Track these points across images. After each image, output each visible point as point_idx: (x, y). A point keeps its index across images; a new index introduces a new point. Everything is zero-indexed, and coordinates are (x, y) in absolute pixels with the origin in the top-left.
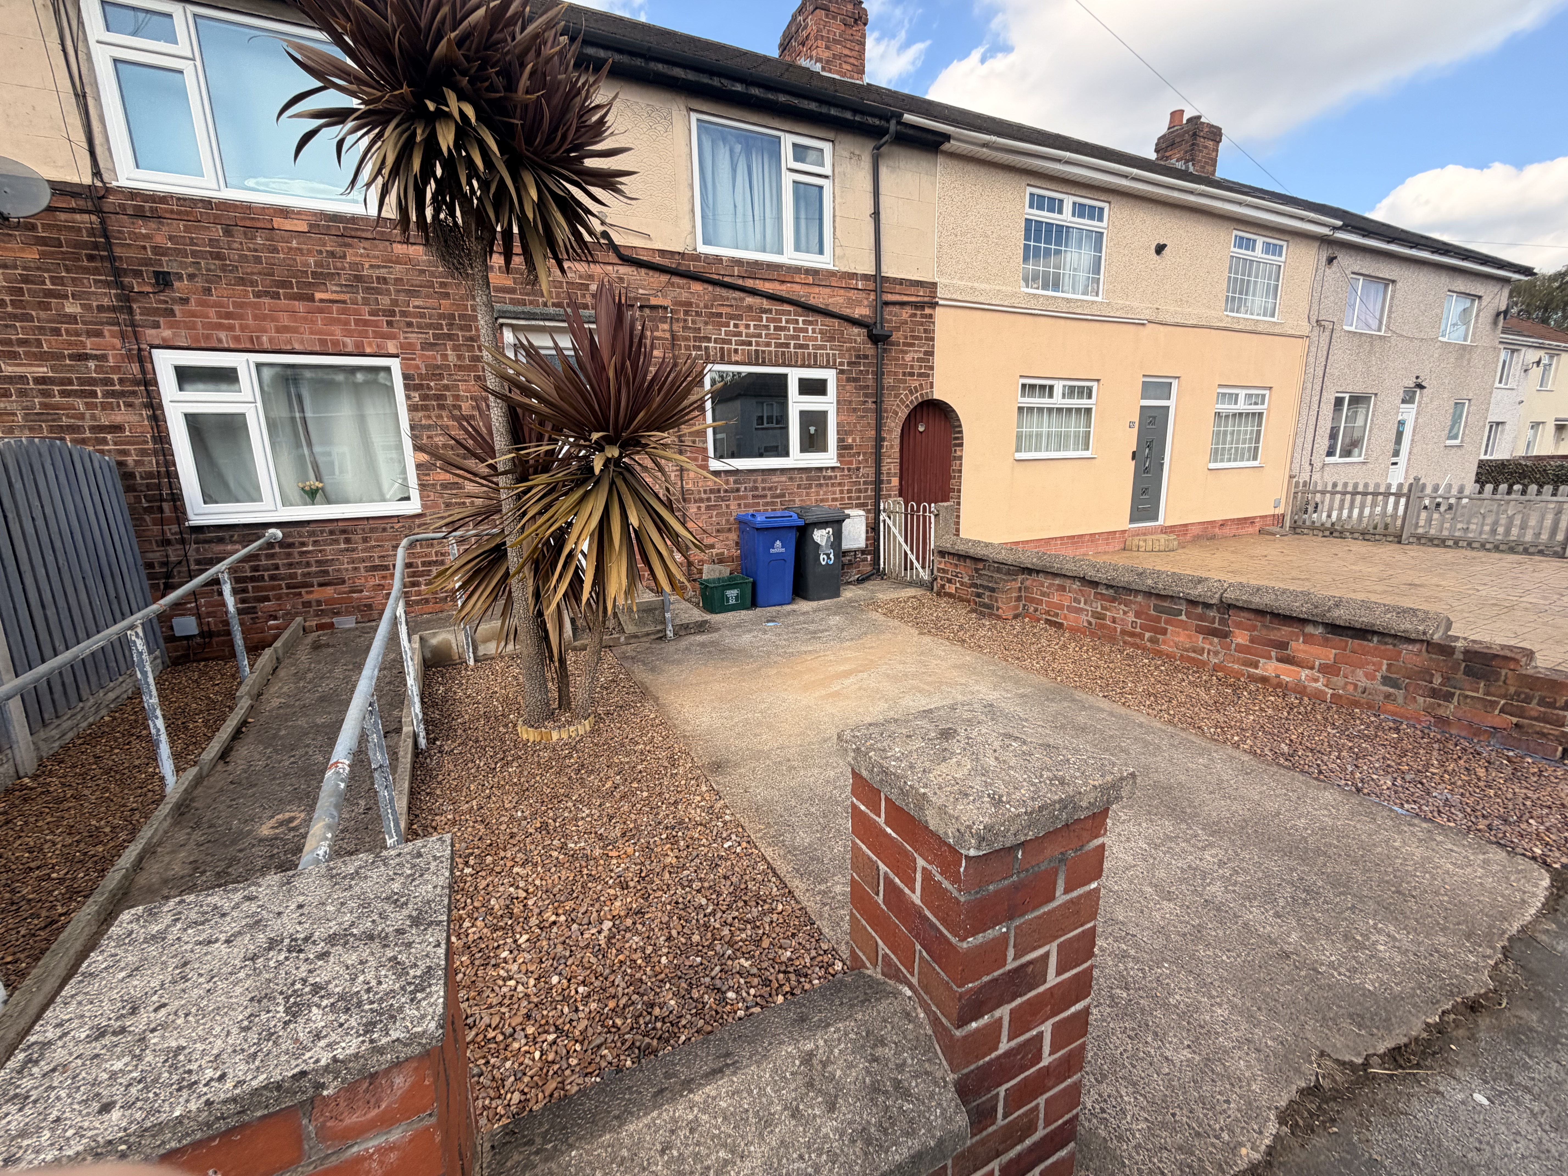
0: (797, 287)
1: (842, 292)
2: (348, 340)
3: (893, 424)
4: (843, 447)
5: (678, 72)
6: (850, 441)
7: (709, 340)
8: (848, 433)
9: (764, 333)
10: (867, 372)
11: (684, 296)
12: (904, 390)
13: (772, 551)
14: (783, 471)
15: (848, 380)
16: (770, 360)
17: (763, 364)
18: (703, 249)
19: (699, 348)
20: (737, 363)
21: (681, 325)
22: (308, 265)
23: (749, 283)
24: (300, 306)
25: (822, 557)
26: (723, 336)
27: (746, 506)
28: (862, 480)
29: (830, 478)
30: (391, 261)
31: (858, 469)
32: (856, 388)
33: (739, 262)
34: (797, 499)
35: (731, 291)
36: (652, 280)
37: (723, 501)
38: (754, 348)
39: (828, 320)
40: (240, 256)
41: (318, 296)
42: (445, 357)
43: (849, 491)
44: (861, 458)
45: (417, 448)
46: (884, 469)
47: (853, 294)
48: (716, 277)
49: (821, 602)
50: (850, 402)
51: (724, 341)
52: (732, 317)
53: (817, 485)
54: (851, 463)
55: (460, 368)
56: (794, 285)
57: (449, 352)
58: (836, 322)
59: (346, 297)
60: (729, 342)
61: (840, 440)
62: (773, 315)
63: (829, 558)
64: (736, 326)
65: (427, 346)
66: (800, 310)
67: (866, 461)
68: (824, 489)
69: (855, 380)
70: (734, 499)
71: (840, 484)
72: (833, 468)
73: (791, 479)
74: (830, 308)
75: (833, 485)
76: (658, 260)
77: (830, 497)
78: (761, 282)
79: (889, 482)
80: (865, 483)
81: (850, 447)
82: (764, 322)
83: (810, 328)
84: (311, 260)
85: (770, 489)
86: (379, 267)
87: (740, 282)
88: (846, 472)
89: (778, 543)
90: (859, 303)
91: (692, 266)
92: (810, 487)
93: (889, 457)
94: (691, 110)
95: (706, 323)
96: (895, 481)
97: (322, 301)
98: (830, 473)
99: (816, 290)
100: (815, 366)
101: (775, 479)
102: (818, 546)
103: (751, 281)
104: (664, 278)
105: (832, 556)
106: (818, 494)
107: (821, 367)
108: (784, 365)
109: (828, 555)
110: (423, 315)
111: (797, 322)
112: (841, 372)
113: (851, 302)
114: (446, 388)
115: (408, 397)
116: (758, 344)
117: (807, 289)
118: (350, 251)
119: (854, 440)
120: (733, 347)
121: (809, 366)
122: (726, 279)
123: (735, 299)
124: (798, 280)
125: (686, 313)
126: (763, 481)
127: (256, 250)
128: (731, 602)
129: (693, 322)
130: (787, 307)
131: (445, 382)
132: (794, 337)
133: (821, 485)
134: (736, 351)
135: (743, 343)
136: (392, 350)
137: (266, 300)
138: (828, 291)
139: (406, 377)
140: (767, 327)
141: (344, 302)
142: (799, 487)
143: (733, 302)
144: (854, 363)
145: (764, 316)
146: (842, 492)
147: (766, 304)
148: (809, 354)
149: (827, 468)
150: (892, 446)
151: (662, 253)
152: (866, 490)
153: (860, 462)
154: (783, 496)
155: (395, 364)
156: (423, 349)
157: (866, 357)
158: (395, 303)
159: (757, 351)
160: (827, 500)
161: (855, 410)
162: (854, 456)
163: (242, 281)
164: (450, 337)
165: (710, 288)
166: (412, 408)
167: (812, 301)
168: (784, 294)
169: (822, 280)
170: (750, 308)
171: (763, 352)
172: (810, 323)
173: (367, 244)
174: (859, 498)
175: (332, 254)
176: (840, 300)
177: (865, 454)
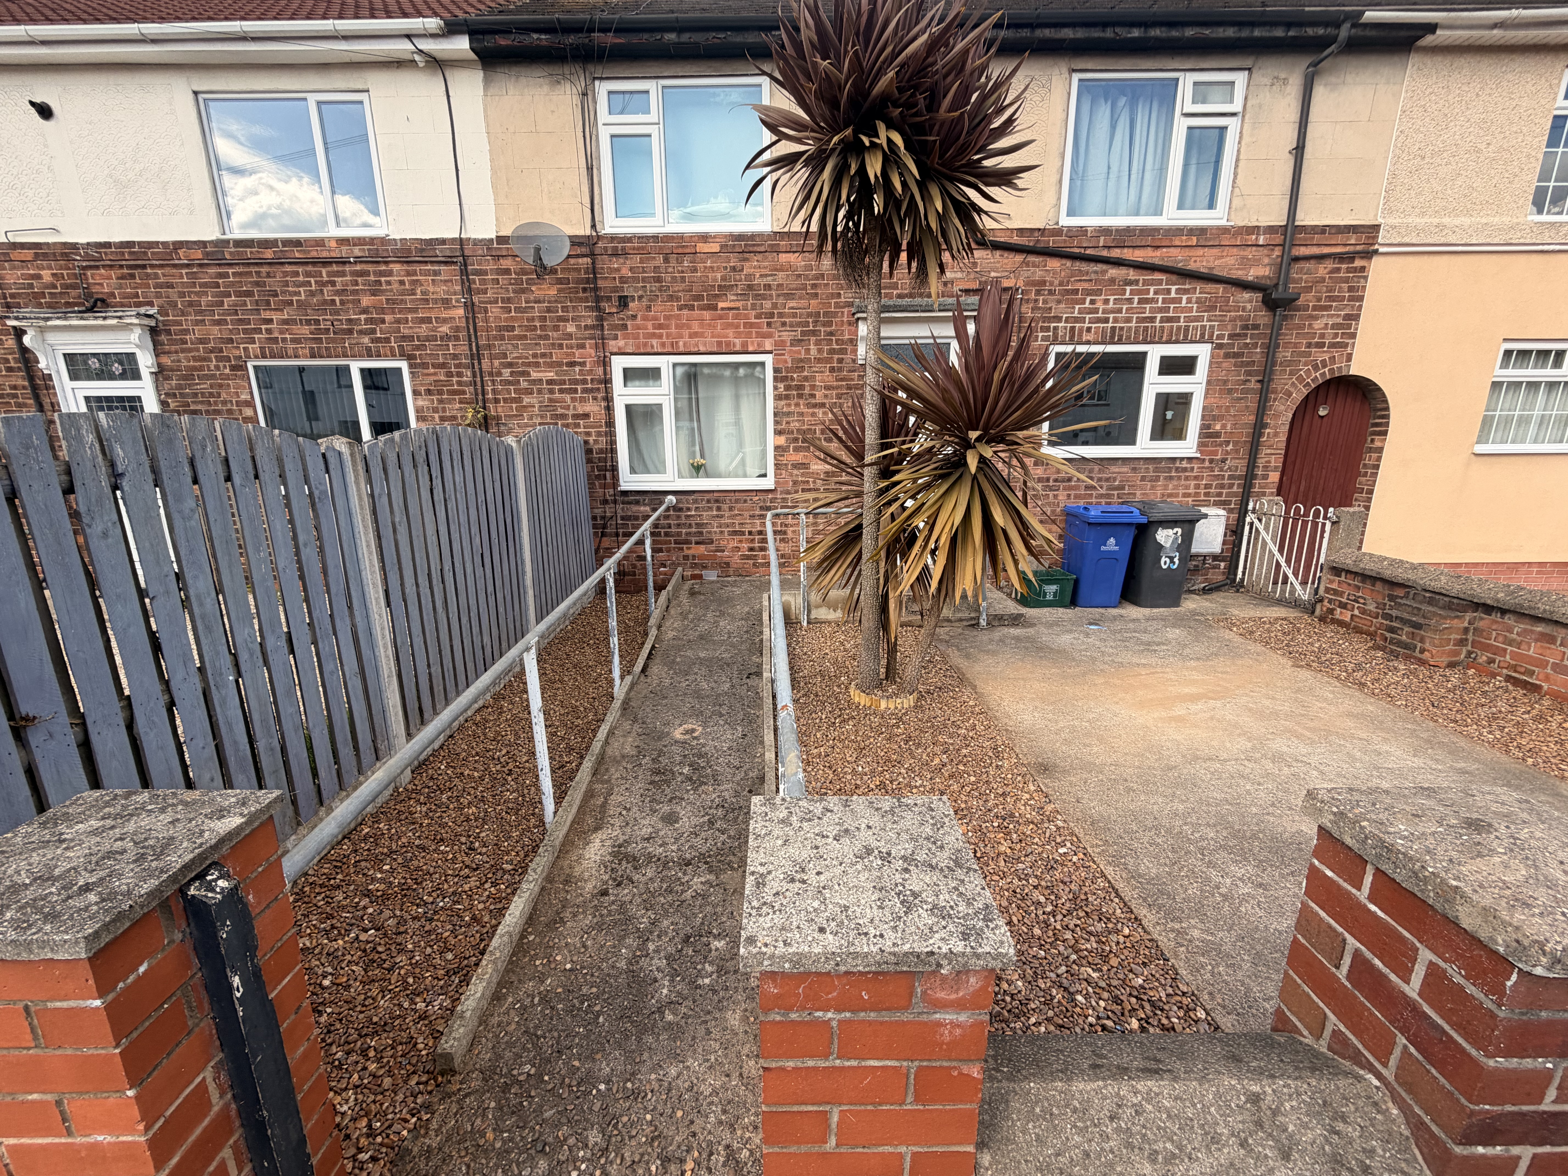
0: (1173, 251)
1: (1235, 250)
2: (737, 341)
3: (1282, 408)
4: (1207, 435)
5: (1068, 33)
6: (1218, 427)
7: (1058, 319)
8: (1215, 418)
9: (1125, 307)
10: (1255, 345)
11: (1038, 274)
12: (1306, 364)
13: (1103, 548)
14: (1125, 460)
15: (1227, 356)
16: (1128, 337)
17: (1120, 342)
18: (1066, 221)
19: (1048, 329)
20: (1088, 343)
21: (1031, 306)
22: (715, 280)
23: (1116, 253)
24: (707, 314)
25: (1163, 560)
26: (1076, 315)
27: (1077, 497)
28: (1227, 474)
29: (1185, 470)
30: (776, 270)
31: (1224, 461)
32: (1235, 366)
33: (1105, 231)
34: (1138, 493)
35: (1092, 265)
36: (1006, 261)
37: (1051, 490)
38: (1110, 325)
39: (1210, 287)
40: (672, 278)
41: (721, 305)
42: (808, 351)
43: (1207, 486)
44: (1230, 447)
45: (778, 433)
46: (1261, 462)
47: (1250, 253)
48: (1077, 250)
49: (1155, 610)
50: (1225, 382)
51: (1077, 320)
52: (1088, 293)
53: (1166, 478)
54: (1215, 453)
55: (819, 360)
56: (1172, 250)
57: (812, 347)
58: (1221, 288)
59: (739, 304)
60: (1083, 320)
61: (1204, 427)
62: (1140, 286)
63: (1172, 562)
64: (1092, 302)
65: (796, 342)
66: (1174, 278)
67: (1237, 451)
68: (1175, 483)
69: (1236, 355)
70: (1065, 489)
71: (1196, 478)
72: (1190, 459)
73: (1134, 469)
74: (1216, 272)
75: (1187, 478)
76: (1016, 239)
77: (1181, 492)
78: (1131, 250)
79: (1265, 477)
80: (1231, 477)
81: (1217, 435)
82: (1127, 295)
83: (1185, 297)
84: (719, 276)
85: (1107, 480)
86: (766, 276)
87: (1105, 253)
88: (1207, 464)
89: (1112, 540)
90: (1257, 262)
91: (1052, 242)
92: (1157, 479)
93: (1270, 447)
94: (1074, 71)
95: (1059, 302)
96: (1274, 477)
97: (722, 309)
98: (1184, 464)
99: (1200, 251)
100: (1186, 341)
101: (1114, 469)
102: (1161, 547)
103: (1118, 250)
104: (1019, 258)
105: (1176, 560)
106: (1166, 487)
107: (1192, 342)
108: (1145, 342)
109: (1172, 559)
110: (794, 315)
111: (1169, 291)
112: (1219, 346)
113: (1245, 263)
114: (806, 379)
115: (775, 388)
116: (1116, 320)
117: (1187, 252)
118: (747, 264)
119: (1224, 426)
120: (1086, 325)
121: (1177, 342)
122: (1088, 252)
123: (1096, 272)
124: (1177, 243)
125: (1038, 293)
126: (1100, 471)
127: (683, 272)
128: (1048, 598)
129: (1045, 302)
130: (1158, 276)
131: (806, 373)
132: (1161, 310)
133: (1171, 478)
134: (1089, 330)
135: (1099, 320)
136: (768, 347)
137: (685, 312)
138: (1215, 251)
139: (776, 370)
140: (1130, 301)
141: (738, 309)
142: (1143, 479)
143: (1093, 276)
144: (1238, 335)
145: (1128, 288)
146: (1197, 487)
147: (1132, 274)
148: (1179, 328)
149: (1182, 459)
150: (1276, 434)
151: (1021, 231)
152: (1231, 486)
153: (1227, 453)
154: (1123, 488)
155: (768, 359)
156: (792, 345)
157: (1256, 327)
158: (775, 306)
159: (1113, 329)
160: (1177, 495)
161: (1230, 391)
162: (1220, 445)
163: (671, 298)
164: (814, 333)
165: (1069, 263)
166: (778, 398)
167: (1192, 266)
168: (1157, 261)
169: (1210, 239)
170: (1112, 281)
171: (1122, 329)
172: (1186, 291)
173: (759, 257)
174: (1219, 495)
175: (734, 269)
176: (1231, 261)
177: (1235, 443)
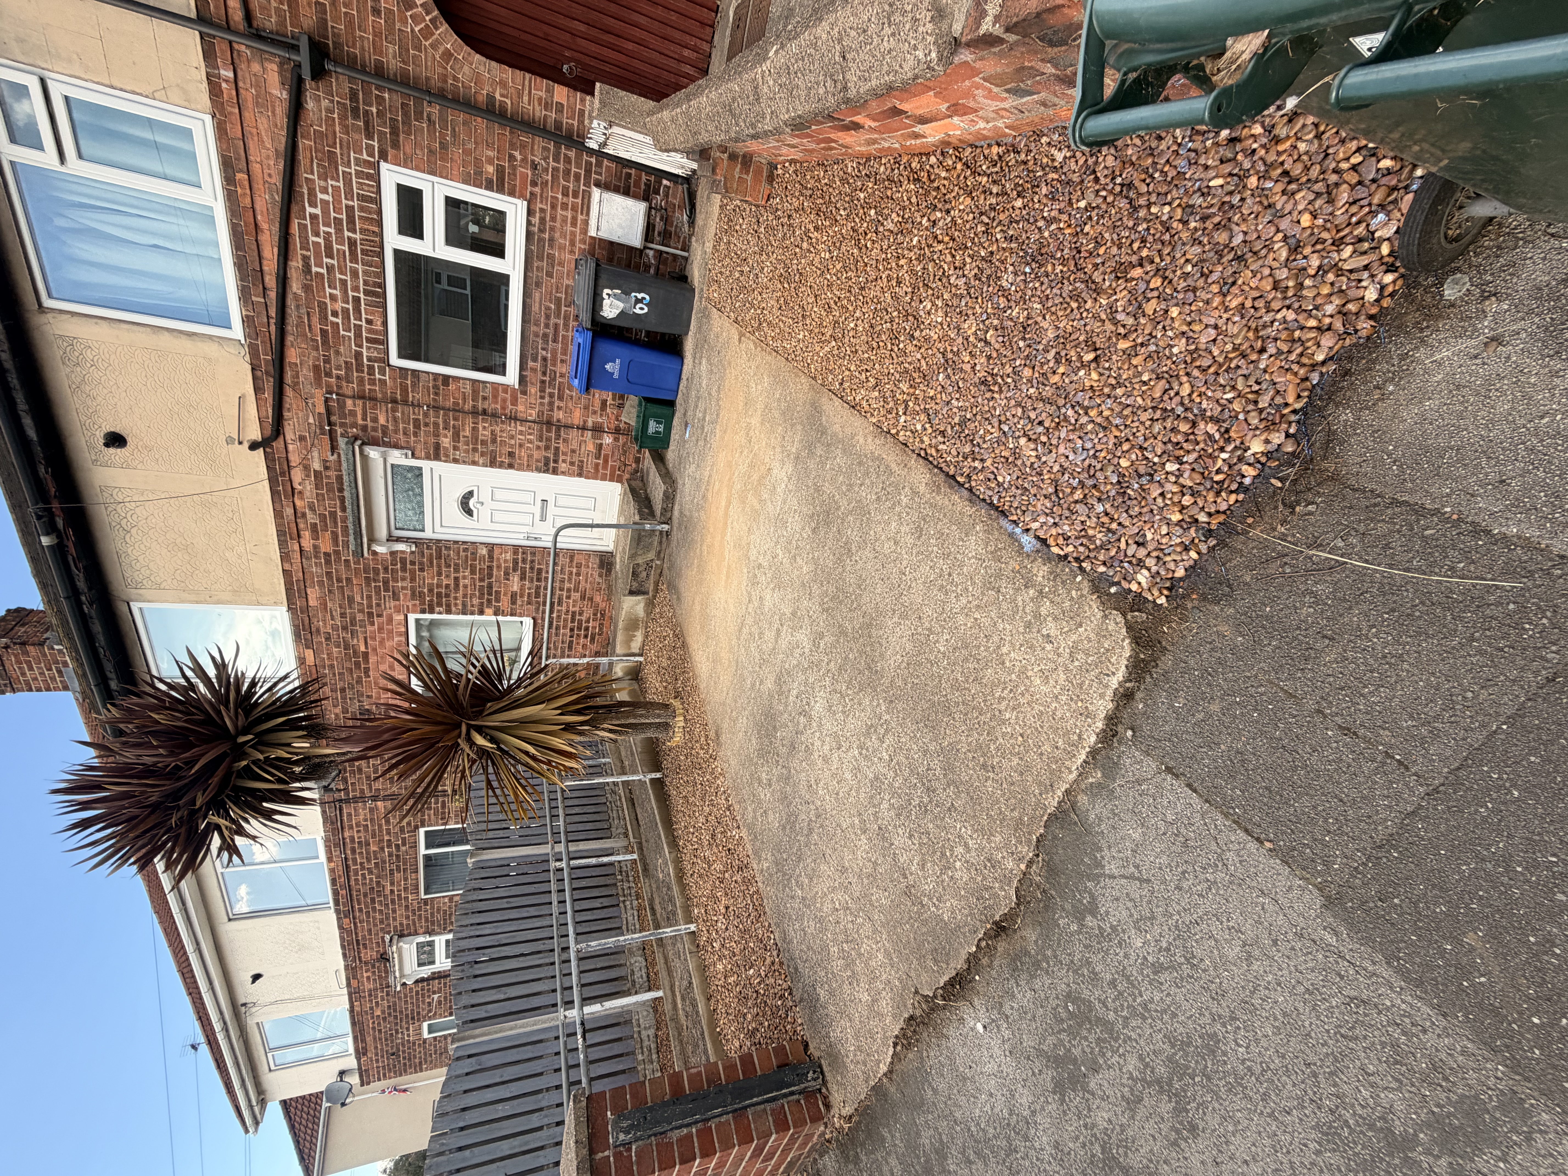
0: (260, 206)
1: (247, 115)
2: (396, 639)
3: (466, 69)
4: (498, 185)
6: (491, 169)
7: (358, 355)
8: (479, 173)
9: (338, 276)
10: (380, 100)
11: (306, 374)
12: (404, 21)
13: (616, 376)
14: (527, 294)
15: (396, 145)
16: (377, 275)
17: (383, 285)
18: (237, 331)
19: (371, 369)
20: (385, 323)
21: (344, 384)
22: (340, 652)
23: (271, 281)
24: (372, 659)
26: (352, 335)
27: (564, 353)
28: (552, 163)
29: (542, 220)
30: (326, 608)
31: (534, 166)
32: (409, 134)
33: (245, 295)
34: (566, 282)
35: (289, 311)
37: (555, 379)
38: (362, 296)
39: (303, 157)
40: (340, 680)
41: (363, 649)
42: (403, 588)
43: (565, 194)
44: (517, 154)
45: (481, 612)
47: (249, 94)
48: (273, 328)
50: (431, 152)
51: (358, 335)
52: (324, 318)
53: (551, 246)
54: (524, 176)
55: (413, 580)
56: (258, 207)
57: (400, 584)
58: (304, 143)
59: (361, 636)
60: (358, 328)
61: (489, 187)
62: (311, 254)
64: (335, 314)
65: (396, 597)
66: (295, 208)
67: (523, 146)
68: (557, 235)
69: (395, 132)
70: (554, 365)
71: (553, 207)
72: (530, 213)
73: (538, 284)
74: (282, 147)
75: (553, 219)
76: (268, 395)
77: (569, 228)
78: (265, 262)
79: (560, 107)
80: (556, 159)
81: (500, 170)
82: (324, 271)
83: (320, 196)
84: (335, 650)
85: (548, 317)
86: (332, 616)
87: (273, 295)
88: (537, 190)
89: (608, 367)
90: (260, 84)
91: (266, 357)
92: (551, 257)
93: (520, 95)
94: (38, 306)
95: (337, 353)
96: (561, 93)
97: (366, 647)
98: (536, 220)
99: (256, 168)
100: (378, 201)
101: (535, 308)
102: (622, 313)
103: (267, 279)
104: (289, 392)
106: (562, 248)
107: (379, 191)
108: (381, 254)
110: (369, 597)
111: (314, 217)
112: (383, 156)
113: (263, 100)
114: (431, 591)
115: (440, 613)
116: (356, 289)
117: (258, 186)
118: (322, 630)
119: (490, 161)
120: (364, 324)
121: (380, 212)
122: (273, 312)
123: (298, 307)
124: (248, 200)
126: (537, 324)
127: (334, 674)
129: (338, 368)
130: (295, 228)
131: (426, 590)
132: (339, 231)
133: (552, 240)
134: (369, 322)
135: (357, 310)
136: (402, 617)
137: (371, 673)
138: (252, 145)
139: (423, 611)
140: (330, 268)
141: (366, 638)
143: (303, 310)
144: (367, 123)
145: (314, 269)
146: (565, 206)
147: (295, 264)
148: (362, 209)
149: (529, 223)
150: (503, 84)
152: (568, 160)
153: (524, 160)
155: (412, 617)
156: (398, 600)
157: (354, 96)
158: (361, 611)
159: (366, 293)
160: (573, 234)
161: (443, 146)
162: (514, 168)
163: (359, 681)
164: (386, 582)
165: (290, 339)
166: (449, 612)
167: (277, 180)
168: (276, 228)
169: (236, 152)
170: (307, 288)
171: (366, 283)
172: (312, 193)
173: (315, 620)
174: (577, 177)
175: (328, 639)
176: (263, 124)
177: (513, 146)
